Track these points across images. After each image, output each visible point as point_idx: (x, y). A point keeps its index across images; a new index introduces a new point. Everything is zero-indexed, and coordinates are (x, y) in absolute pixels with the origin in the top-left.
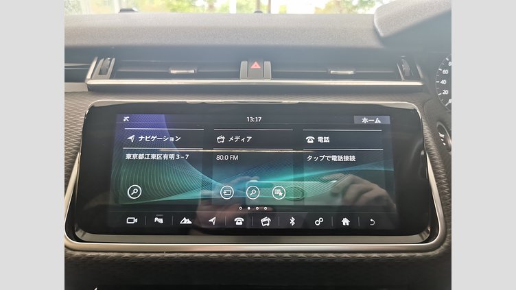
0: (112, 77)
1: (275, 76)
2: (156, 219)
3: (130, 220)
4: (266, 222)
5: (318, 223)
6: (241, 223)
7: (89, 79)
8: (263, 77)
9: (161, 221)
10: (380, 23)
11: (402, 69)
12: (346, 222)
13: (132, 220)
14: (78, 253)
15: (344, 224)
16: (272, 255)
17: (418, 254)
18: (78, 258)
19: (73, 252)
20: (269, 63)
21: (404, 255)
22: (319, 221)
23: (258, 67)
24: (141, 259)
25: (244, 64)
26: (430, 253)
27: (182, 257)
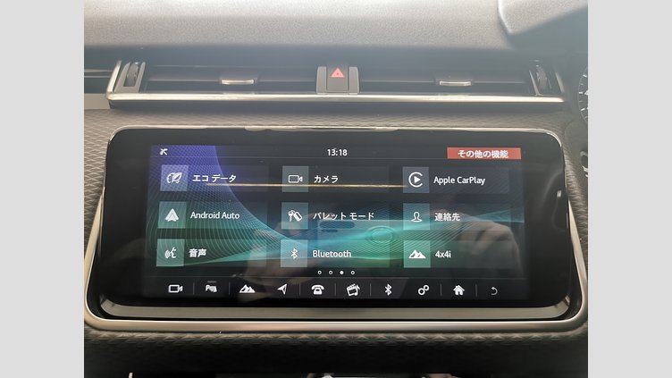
0: (141, 90)
1: (364, 88)
2: (208, 287)
3: (173, 289)
4: (354, 291)
5: (422, 291)
6: (320, 293)
7: (111, 93)
8: (348, 91)
9: (214, 289)
10: (507, 13)
11: (536, 79)
12: (459, 290)
13: (175, 289)
14: (105, 334)
15: (457, 293)
16: (362, 336)
17: (554, 335)
18: (105, 341)
19: (99, 333)
20: (356, 69)
21: (535, 335)
22: (424, 290)
23: (341, 75)
24: (189, 342)
25: (321, 71)
26: (569, 333)
27: (244, 340)
